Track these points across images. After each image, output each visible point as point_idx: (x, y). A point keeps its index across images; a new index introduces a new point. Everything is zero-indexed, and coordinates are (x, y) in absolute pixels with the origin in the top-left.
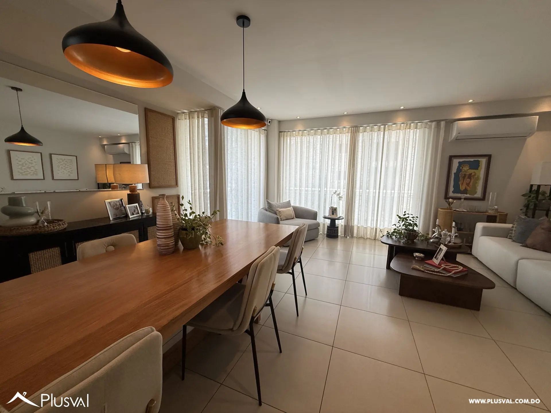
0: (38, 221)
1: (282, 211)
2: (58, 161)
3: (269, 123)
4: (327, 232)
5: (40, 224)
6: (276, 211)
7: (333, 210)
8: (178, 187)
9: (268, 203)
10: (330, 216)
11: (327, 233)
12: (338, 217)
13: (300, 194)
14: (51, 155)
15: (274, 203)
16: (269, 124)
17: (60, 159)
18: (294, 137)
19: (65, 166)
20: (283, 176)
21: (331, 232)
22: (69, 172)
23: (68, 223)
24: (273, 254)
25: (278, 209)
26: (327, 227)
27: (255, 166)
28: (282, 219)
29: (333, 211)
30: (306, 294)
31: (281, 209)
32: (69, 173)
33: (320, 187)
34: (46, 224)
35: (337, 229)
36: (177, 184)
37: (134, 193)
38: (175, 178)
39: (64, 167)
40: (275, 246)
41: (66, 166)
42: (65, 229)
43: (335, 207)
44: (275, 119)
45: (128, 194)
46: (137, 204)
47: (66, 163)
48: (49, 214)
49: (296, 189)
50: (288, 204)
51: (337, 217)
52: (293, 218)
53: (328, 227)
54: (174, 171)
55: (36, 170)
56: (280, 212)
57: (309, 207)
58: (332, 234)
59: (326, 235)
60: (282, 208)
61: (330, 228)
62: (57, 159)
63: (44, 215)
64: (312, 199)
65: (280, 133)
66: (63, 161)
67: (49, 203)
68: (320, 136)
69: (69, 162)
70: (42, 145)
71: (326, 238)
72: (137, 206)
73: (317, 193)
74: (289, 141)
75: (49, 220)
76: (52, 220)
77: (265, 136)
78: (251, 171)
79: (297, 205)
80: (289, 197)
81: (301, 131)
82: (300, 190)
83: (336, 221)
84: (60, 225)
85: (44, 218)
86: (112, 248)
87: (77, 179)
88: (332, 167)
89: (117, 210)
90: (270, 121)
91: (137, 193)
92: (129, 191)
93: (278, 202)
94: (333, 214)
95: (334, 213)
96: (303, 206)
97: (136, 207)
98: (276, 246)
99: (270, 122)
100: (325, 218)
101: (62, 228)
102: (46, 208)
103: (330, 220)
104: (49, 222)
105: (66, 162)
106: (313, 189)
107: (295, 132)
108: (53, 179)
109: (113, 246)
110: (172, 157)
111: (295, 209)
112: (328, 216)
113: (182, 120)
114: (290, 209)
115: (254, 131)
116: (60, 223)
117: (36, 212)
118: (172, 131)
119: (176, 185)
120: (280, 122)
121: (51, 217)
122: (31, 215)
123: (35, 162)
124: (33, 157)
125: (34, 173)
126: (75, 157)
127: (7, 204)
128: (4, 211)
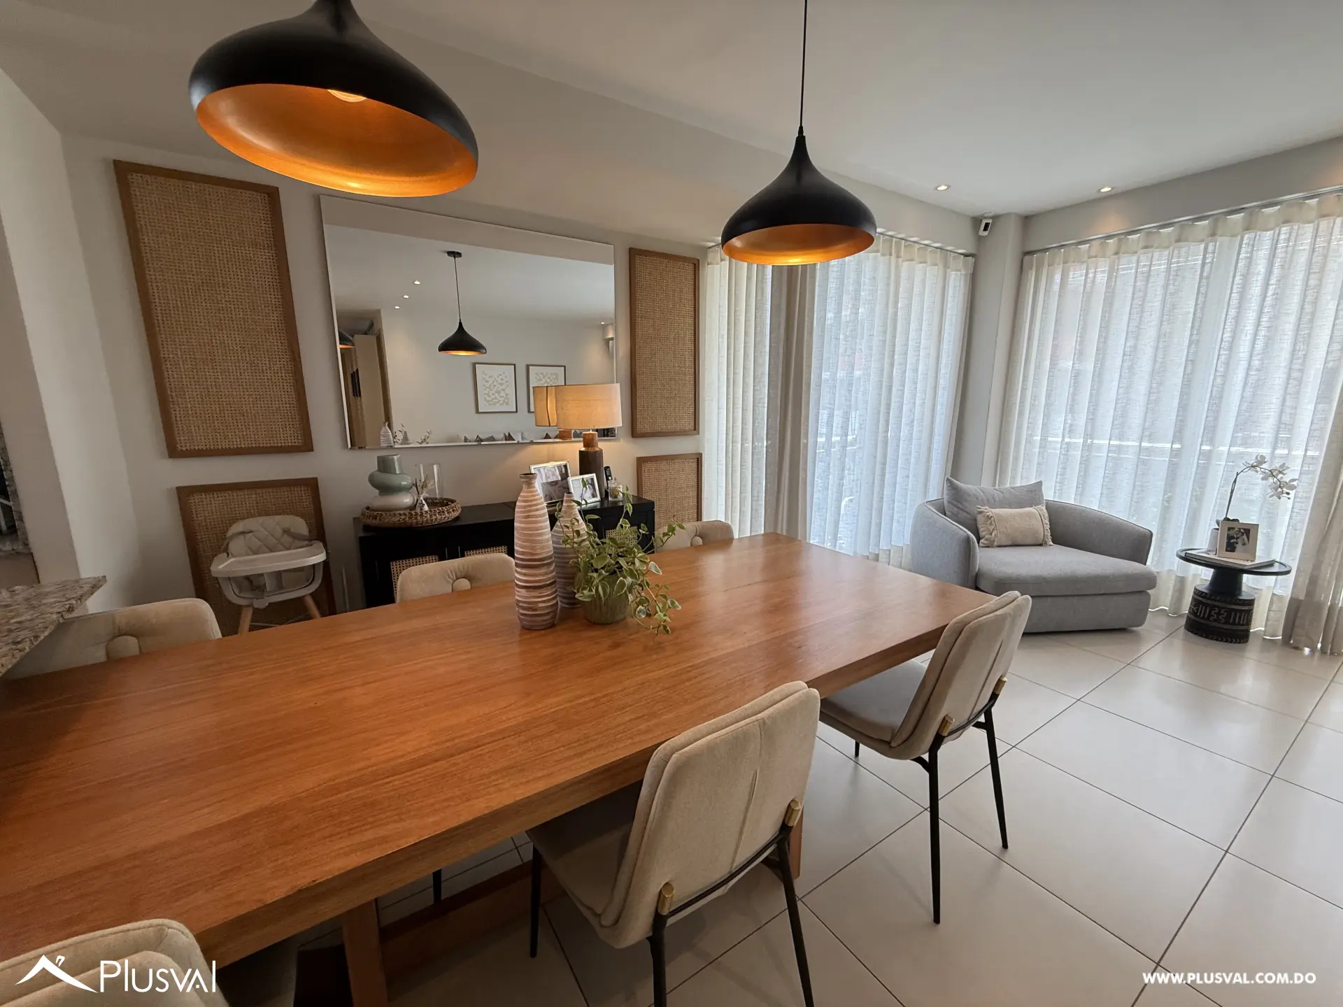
0: (414, 502)
1: (998, 515)
2: (538, 378)
3: (985, 229)
4: (1192, 611)
5: (417, 508)
6: (976, 512)
7: (1231, 532)
8: (698, 434)
9: (952, 487)
10: (1212, 556)
11: (1192, 617)
12: (1257, 561)
13: (1086, 462)
14: (528, 367)
15: (975, 487)
16: (986, 233)
18: (1083, 262)
20: (1022, 402)
21: (1210, 615)
23: (463, 508)
24: (763, 723)
25: (983, 508)
26: (1194, 593)
27: (917, 372)
28: (996, 544)
29: (1230, 538)
30: (1005, 846)
31: (993, 510)
33: (1178, 435)
34: (426, 508)
35: (1246, 608)
36: (696, 428)
37: (591, 450)
38: (693, 413)
40: (806, 683)
42: (457, 519)
43: (1245, 519)
44: (1009, 214)
45: (580, 451)
46: (594, 475)
47: (549, 380)
48: (435, 489)
49: (1068, 443)
50: (1032, 495)
51: (1249, 563)
52: (1041, 542)
53: (1198, 593)
54: (692, 396)
56: (989, 518)
57: (1120, 510)
58: (1214, 624)
59: (1183, 621)
60: (1002, 505)
61: (1208, 599)
62: (537, 373)
63: (426, 490)
64: (1135, 482)
65: (1027, 258)
66: (544, 377)
67: (435, 468)
68: (1202, 246)
69: (553, 379)
70: (485, 353)
71: (1183, 629)
72: (592, 479)
73: (1161, 463)
74: (1057, 278)
75: (436, 499)
77: (966, 275)
78: (901, 388)
79: (1069, 498)
80: (1039, 472)
81: (1116, 239)
82: (1087, 448)
83: (1245, 577)
84: (443, 512)
85: (424, 496)
86: (465, 584)
88: (1256, 363)
89: (555, 485)
90: (990, 221)
91: (598, 449)
92: (582, 444)
93: (994, 485)
94: (1231, 547)
95: (1239, 547)
96: (1094, 503)
97: (590, 482)
98: (811, 684)
99: (987, 225)
100: (1188, 558)
101: (446, 518)
102: (429, 476)
103: (1212, 570)
104: (432, 503)
106: (1143, 444)
107: (1084, 247)
108: (529, 411)
109: (469, 580)
110: (689, 363)
111: (1056, 514)
112: (1208, 552)
113: (717, 264)
114: (1033, 513)
115: (924, 265)
116: (450, 506)
117: (413, 485)
118: (691, 296)
119: (695, 430)
120: (1027, 220)
121: (439, 493)
122: (406, 489)
123: (507, 382)
124: (504, 373)
125: (504, 401)
126: (563, 368)
127: (377, 469)
128: (373, 481)
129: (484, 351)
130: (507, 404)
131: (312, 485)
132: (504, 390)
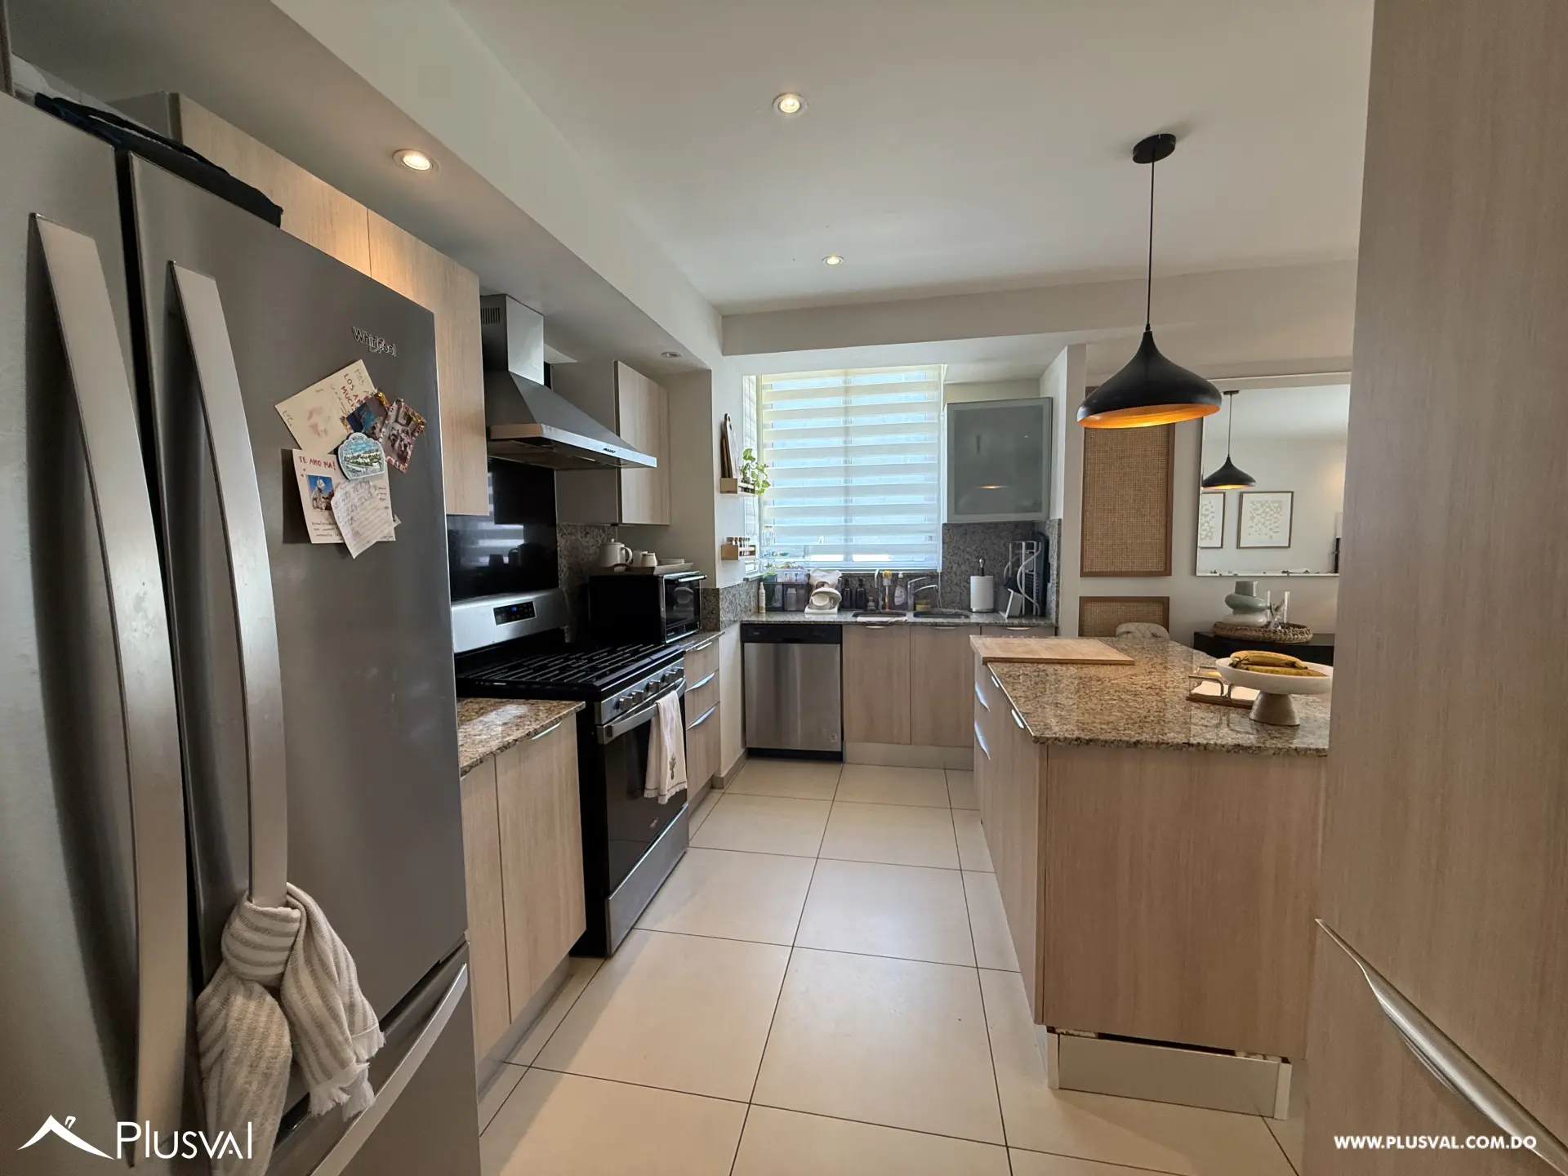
0: (1269, 623)
2: (1254, 507)
5: (1272, 627)
14: (1242, 494)
17: (1258, 502)
19: (1264, 518)
22: (1271, 529)
32: (1271, 533)
34: (1280, 628)
39: (1262, 520)
41: (1268, 518)
42: (1307, 642)
47: (1268, 510)
48: (1285, 613)
55: (1212, 527)
62: (1253, 502)
63: (1279, 613)
66: (1262, 506)
67: (1287, 594)
69: (1275, 507)
76: (1287, 624)
84: (1297, 634)
85: (1278, 619)
87: (1287, 545)
101: (1305, 639)
102: (1282, 603)
104: (1284, 625)
105: (1269, 507)
108: (1238, 547)
116: (1304, 630)
117: (1268, 608)
121: (1289, 619)
122: (1261, 610)
123: (1212, 512)
124: (1210, 503)
125: (1207, 536)
126: (1290, 494)
127: (1234, 591)
128: (1230, 601)
129: (1254, 484)
130: (1211, 538)
131: (1164, 602)
132: (1208, 522)
